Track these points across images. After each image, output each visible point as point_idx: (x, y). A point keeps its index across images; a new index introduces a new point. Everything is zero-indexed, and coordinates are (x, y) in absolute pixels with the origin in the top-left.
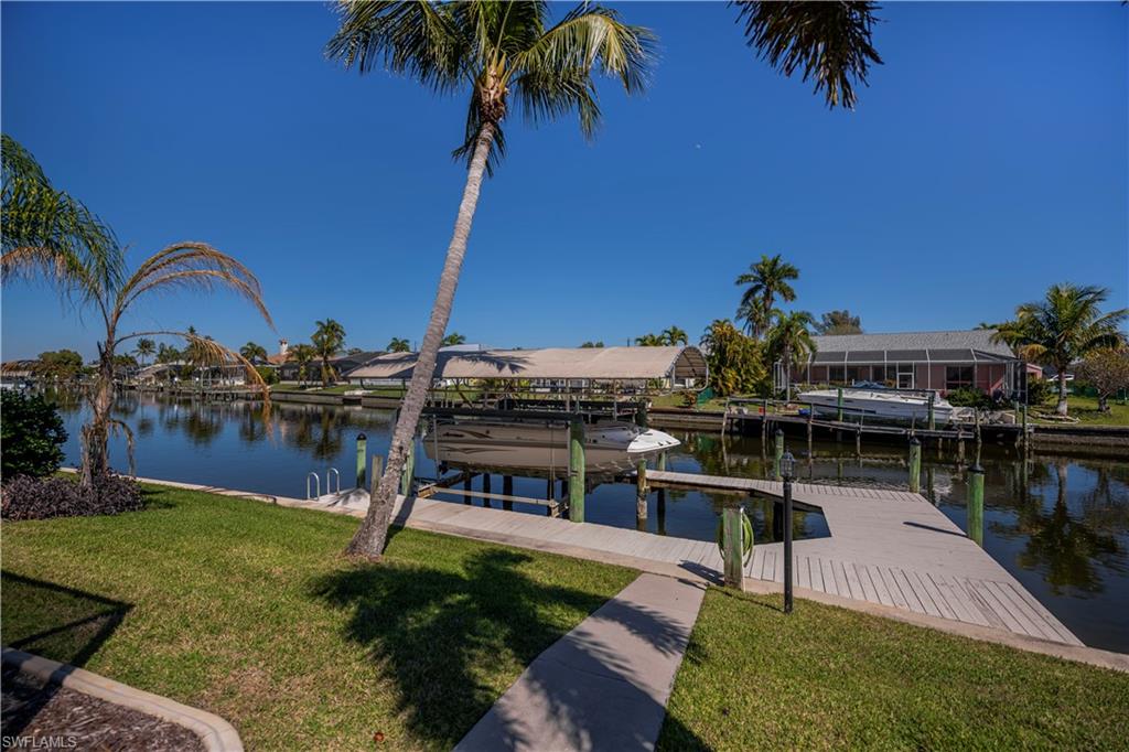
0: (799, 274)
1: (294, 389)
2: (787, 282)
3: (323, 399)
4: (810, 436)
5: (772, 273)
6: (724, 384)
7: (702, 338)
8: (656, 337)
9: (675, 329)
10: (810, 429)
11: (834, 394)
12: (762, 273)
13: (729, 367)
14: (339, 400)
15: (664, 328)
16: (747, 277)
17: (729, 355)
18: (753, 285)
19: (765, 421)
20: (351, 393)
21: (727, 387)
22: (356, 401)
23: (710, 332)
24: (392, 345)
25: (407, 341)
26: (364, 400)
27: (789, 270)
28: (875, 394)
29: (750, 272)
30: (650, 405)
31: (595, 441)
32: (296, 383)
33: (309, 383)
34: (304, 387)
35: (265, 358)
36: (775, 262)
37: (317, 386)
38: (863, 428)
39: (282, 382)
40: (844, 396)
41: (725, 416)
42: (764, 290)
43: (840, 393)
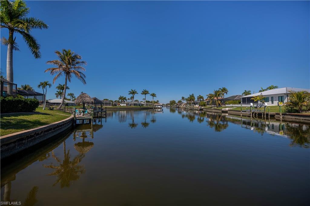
1: (209, 108)
3: (216, 111)
14: (220, 111)
20: (225, 109)
22: (226, 112)
24: (244, 93)
25: (250, 91)
26: (228, 112)
32: (209, 106)
33: (212, 106)
34: (212, 107)
35: (203, 99)
37: (214, 107)
39: (207, 106)
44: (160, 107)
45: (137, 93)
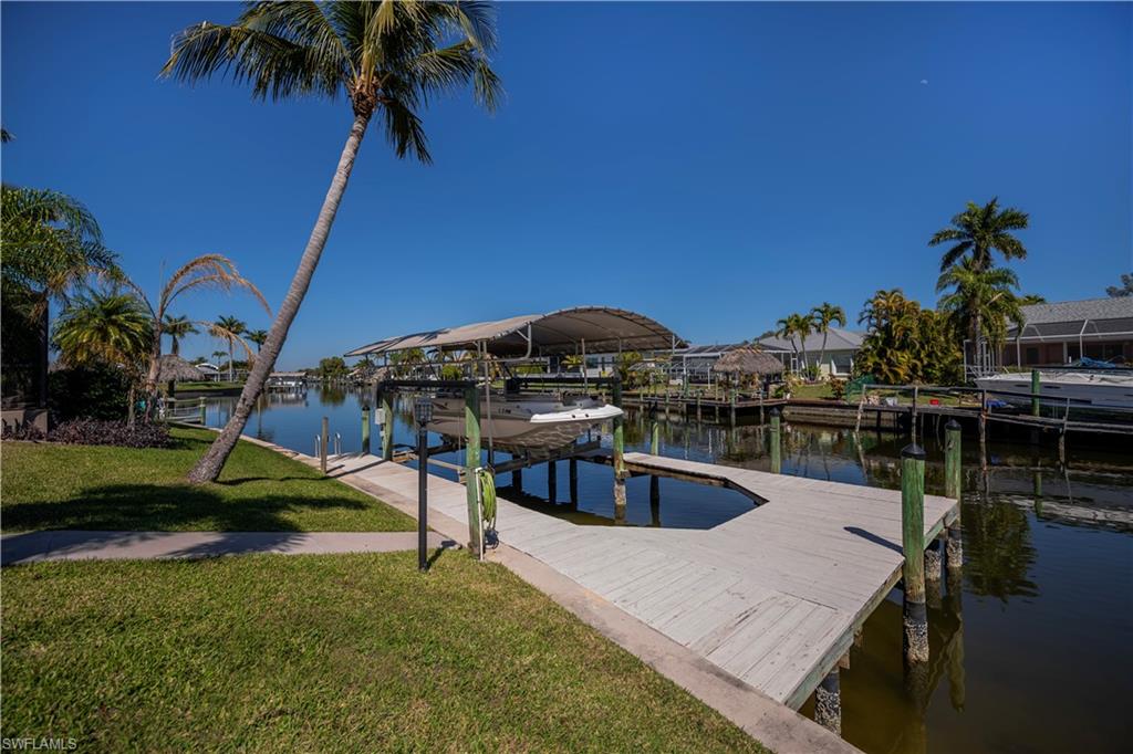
0: (1028, 222)
2: (1012, 233)
4: (983, 435)
5: (985, 225)
6: (891, 371)
7: (862, 314)
8: (802, 317)
9: (826, 306)
10: (983, 425)
11: (1027, 377)
12: (969, 226)
13: (898, 349)
15: (812, 307)
16: (946, 234)
17: (897, 334)
18: (957, 243)
19: (915, 414)
21: (896, 374)
23: (870, 306)
27: (1013, 217)
28: (1097, 376)
29: (953, 227)
30: (788, 396)
31: (509, 412)
36: (989, 210)
38: (1067, 424)
40: (1042, 380)
41: (861, 407)
42: (974, 247)
43: (1034, 376)
44: (293, 384)
45: (197, 332)
